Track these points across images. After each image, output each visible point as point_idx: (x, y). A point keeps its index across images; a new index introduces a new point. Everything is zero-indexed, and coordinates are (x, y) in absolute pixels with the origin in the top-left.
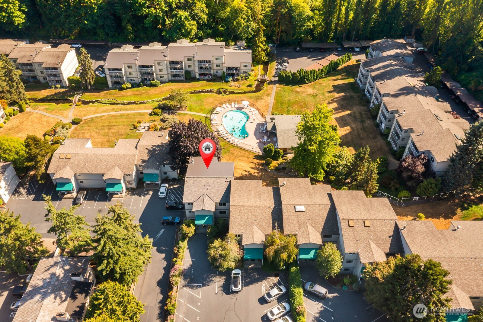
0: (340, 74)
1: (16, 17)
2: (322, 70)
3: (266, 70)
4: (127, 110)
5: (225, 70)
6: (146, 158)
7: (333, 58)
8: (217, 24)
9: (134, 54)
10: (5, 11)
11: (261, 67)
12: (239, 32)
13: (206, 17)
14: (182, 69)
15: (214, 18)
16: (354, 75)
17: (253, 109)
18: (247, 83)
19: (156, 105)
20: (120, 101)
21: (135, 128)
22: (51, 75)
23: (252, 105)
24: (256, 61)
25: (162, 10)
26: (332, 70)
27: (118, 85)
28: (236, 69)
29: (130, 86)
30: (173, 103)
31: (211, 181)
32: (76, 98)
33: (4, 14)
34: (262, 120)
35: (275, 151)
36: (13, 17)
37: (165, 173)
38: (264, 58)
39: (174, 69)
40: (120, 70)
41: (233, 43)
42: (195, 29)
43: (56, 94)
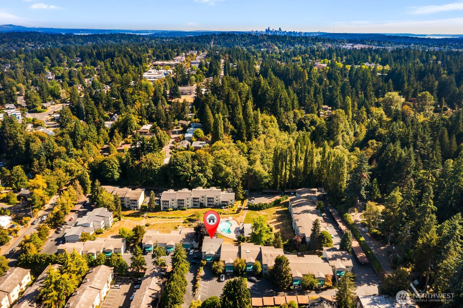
0: (281, 206)
1: (115, 175)
2: (271, 203)
3: (242, 203)
4: (171, 220)
5: (221, 202)
6: (185, 238)
7: (278, 197)
8: (217, 179)
9: (175, 194)
10: (111, 172)
11: (240, 202)
12: (229, 184)
13: (212, 176)
14: (199, 202)
15: (216, 176)
16: (288, 206)
17: (234, 221)
18: (232, 209)
19: (186, 218)
20: (167, 217)
21: (176, 228)
22: (132, 203)
23: (234, 219)
24: (237, 198)
25: (190, 173)
26: (277, 203)
27: (166, 209)
28: (227, 202)
29: (172, 209)
30: (194, 218)
31: (213, 244)
32: (145, 215)
33: (110, 174)
34: (238, 226)
35: (243, 238)
36: (114, 175)
37: (192, 245)
38: (242, 197)
39: (195, 202)
40: (168, 201)
41: (226, 189)
42: (206, 182)
43: (134, 213)
